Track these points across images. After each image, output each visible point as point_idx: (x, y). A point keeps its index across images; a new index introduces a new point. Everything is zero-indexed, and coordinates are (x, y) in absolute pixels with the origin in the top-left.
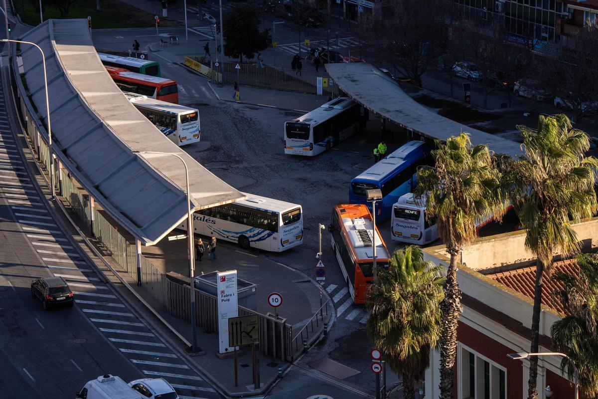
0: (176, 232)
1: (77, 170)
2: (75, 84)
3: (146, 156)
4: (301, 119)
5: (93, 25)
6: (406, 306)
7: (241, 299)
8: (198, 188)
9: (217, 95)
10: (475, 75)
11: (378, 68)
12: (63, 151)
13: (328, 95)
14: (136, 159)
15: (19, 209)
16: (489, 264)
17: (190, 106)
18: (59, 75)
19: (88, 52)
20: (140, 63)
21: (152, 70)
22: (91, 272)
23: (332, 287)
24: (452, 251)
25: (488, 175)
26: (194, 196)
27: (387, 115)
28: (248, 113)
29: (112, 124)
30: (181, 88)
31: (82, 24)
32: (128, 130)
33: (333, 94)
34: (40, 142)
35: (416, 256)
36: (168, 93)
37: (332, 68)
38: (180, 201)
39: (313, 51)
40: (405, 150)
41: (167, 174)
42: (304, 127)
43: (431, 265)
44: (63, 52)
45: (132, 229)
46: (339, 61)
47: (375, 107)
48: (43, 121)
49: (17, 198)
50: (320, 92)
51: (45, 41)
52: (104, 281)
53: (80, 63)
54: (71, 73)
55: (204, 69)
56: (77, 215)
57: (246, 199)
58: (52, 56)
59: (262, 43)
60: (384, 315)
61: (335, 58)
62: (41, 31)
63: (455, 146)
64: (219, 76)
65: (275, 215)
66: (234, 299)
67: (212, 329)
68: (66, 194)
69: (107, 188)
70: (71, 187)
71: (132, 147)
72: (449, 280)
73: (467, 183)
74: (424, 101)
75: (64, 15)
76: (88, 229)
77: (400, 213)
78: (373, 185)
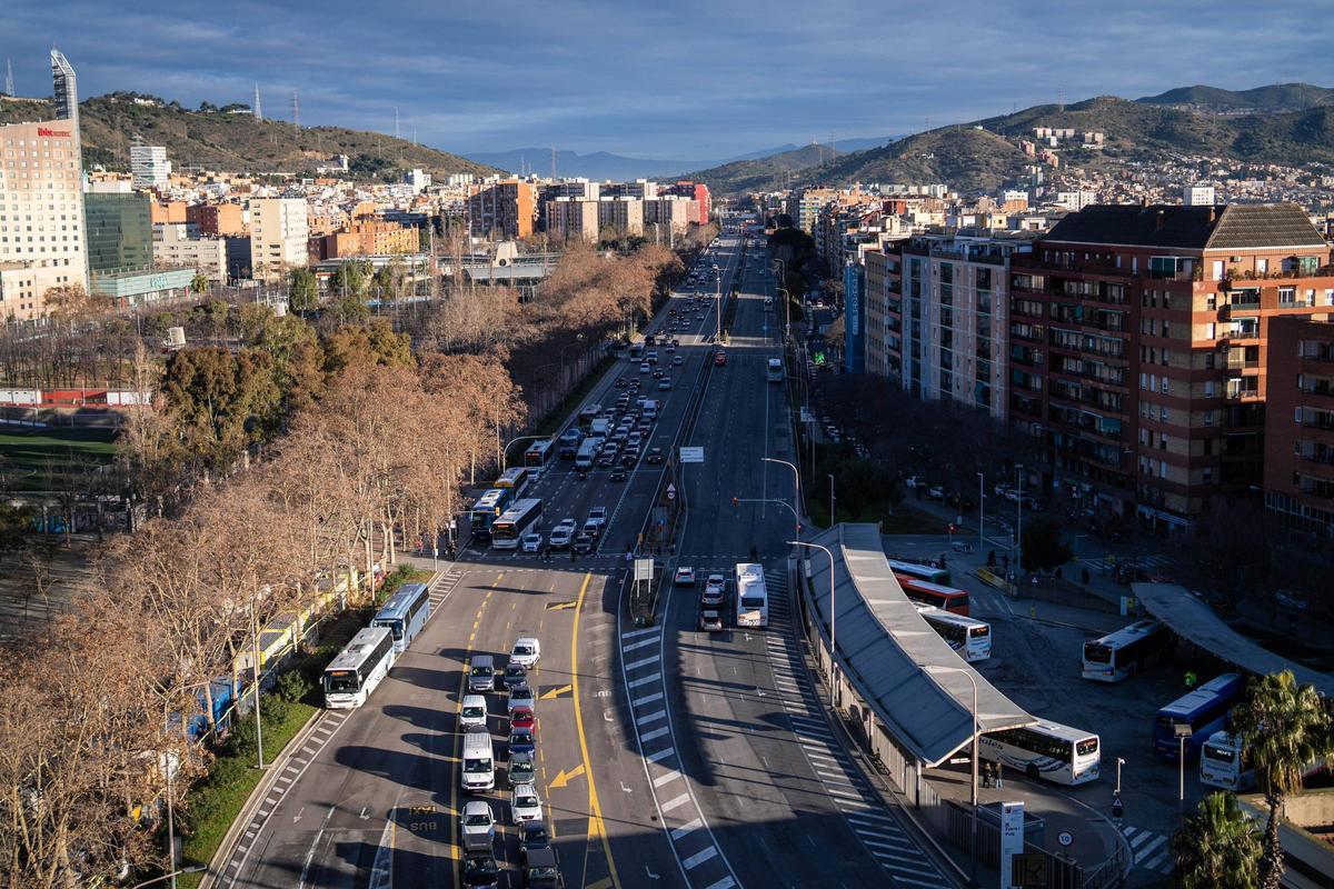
0: (960, 754)
1: (857, 682)
2: (862, 591)
3: (931, 670)
4: (1102, 641)
5: (884, 531)
6: (1217, 860)
7: (1028, 834)
8: (984, 708)
9: (1011, 609)
10: (1301, 605)
11: (1190, 589)
12: (844, 660)
13: (1132, 616)
14: (921, 673)
15: (797, 718)
16: (1317, 821)
17: (981, 619)
18: (846, 580)
19: (878, 558)
20: (931, 571)
21: (943, 580)
22: (868, 791)
23: (1130, 830)
24: (1273, 802)
25: (1316, 720)
26: (979, 717)
27: (1199, 643)
28: (1043, 631)
29: (897, 634)
30: (972, 600)
31: (873, 529)
32: (915, 641)
33: (1138, 614)
34: (823, 650)
35: (1229, 804)
36: (958, 604)
37: (1138, 588)
38: (967, 722)
39: (1118, 568)
40: (1219, 683)
41: (952, 692)
42: (1105, 650)
43: (1246, 815)
44: (852, 557)
45: (913, 749)
46: (1147, 580)
47: (1185, 633)
48: (827, 627)
49: (796, 707)
50: (1124, 612)
51: (835, 545)
52: (880, 802)
53: (867, 569)
54: (858, 579)
55: (998, 581)
56: (856, 728)
57: (1036, 724)
58: (840, 560)
59: (1064, 556)
60: (1191, 867)
61: (1142, 577)
62: (831, 535)
63: (1275, 684)
64: (1014, 590)
65: (1068, 745)
66: (1020, 833)
67: (994, 864)
68: (846, 706)
69: (888, 702)
70: (850, 699)
71: (918, 660)
72: (1269, 835)
73: (1291, 727)
74: (1242, 630)
75: (855, 519)
76: (866, 743)
77: (1211, 753)
78: (1181, 719)
